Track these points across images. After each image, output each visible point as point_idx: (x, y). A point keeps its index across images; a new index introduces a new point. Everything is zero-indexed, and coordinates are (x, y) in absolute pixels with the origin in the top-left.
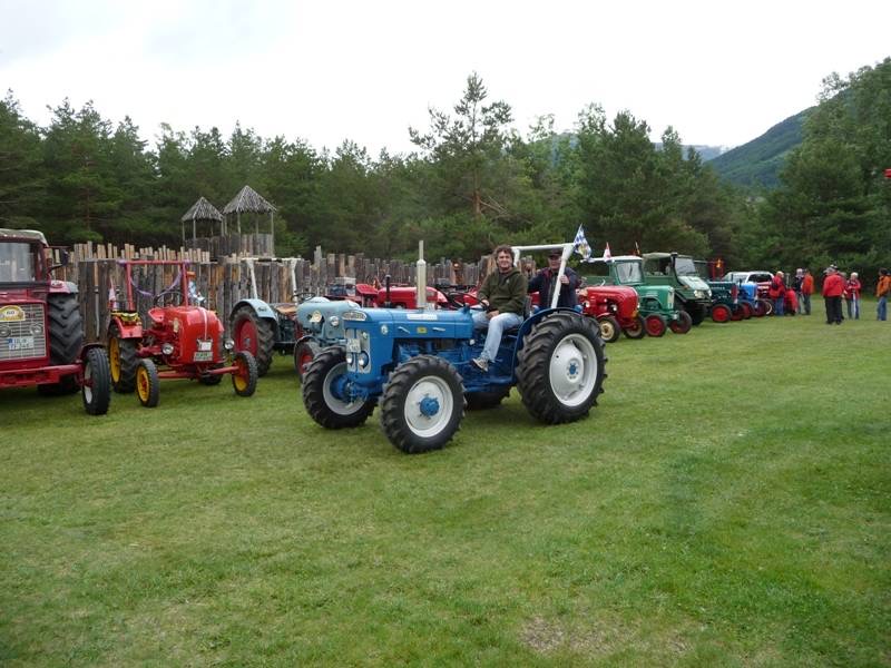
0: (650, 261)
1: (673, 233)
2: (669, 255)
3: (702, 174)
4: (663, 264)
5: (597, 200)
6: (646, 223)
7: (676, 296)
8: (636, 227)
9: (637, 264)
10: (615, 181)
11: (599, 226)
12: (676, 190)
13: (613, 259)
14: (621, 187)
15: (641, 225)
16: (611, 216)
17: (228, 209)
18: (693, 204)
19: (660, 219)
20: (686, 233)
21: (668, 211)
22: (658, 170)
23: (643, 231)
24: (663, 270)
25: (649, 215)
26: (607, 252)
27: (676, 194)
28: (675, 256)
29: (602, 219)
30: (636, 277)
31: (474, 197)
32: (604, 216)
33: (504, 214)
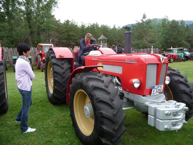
0: (179, 49)
1: (183, 43)
2: (182, 48)
3: (189, 30)
5: (167, 37)
6: (177, 42)
7: (184, 56)
8: (175, 43)
9: (177, 50)
10: (171, 33)
12: (184, 35)
14: (172, 35)
15: (176, 42)
16: (170, 40)
17: (99, 39)
18: (187, 37)
19: (180, 41)
20: (185, 43)
21: (182, 39)
22: (180, 31)
23: (176, 43)
24: (181, 51)
25: (178, 40)
26: (172, 48)
27: (184, 36)
28: (184, 48)
29: (168, 41)
30: (176, 52)
31: (143, 37)
32: (169, 40)
33: (149, 40)
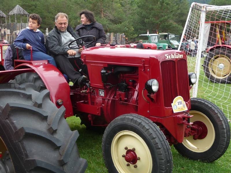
0: (161, 36)
1: (170, 25)
2: (167, 34)
3: (183, 2)
4: (166, 36)
5: (144, 13)
6: (161, 21)
7: (168, 46)
8: (157, 23)
9: (157, 37)
10: (150, 6)
11: (145, 22)
12: (172, 10)
13: (150, 35)
14: (152, 9)
15: (159, 22)
16: (149, 19)
17: (11, 13)
18: (179, 14)
19: (166, 20)
20: (174, 25)
21: (168, 18)
22: (166, 3)
23: (160, 24)
24: (165, 38)
25: (162, 19)
26: (148, 33)
27: (172, 12)
28: (169, 34)
29: (146, 20)
30: (157, 41)
31: (101, 11)
32: (147, 19)
33: (112, 17)
